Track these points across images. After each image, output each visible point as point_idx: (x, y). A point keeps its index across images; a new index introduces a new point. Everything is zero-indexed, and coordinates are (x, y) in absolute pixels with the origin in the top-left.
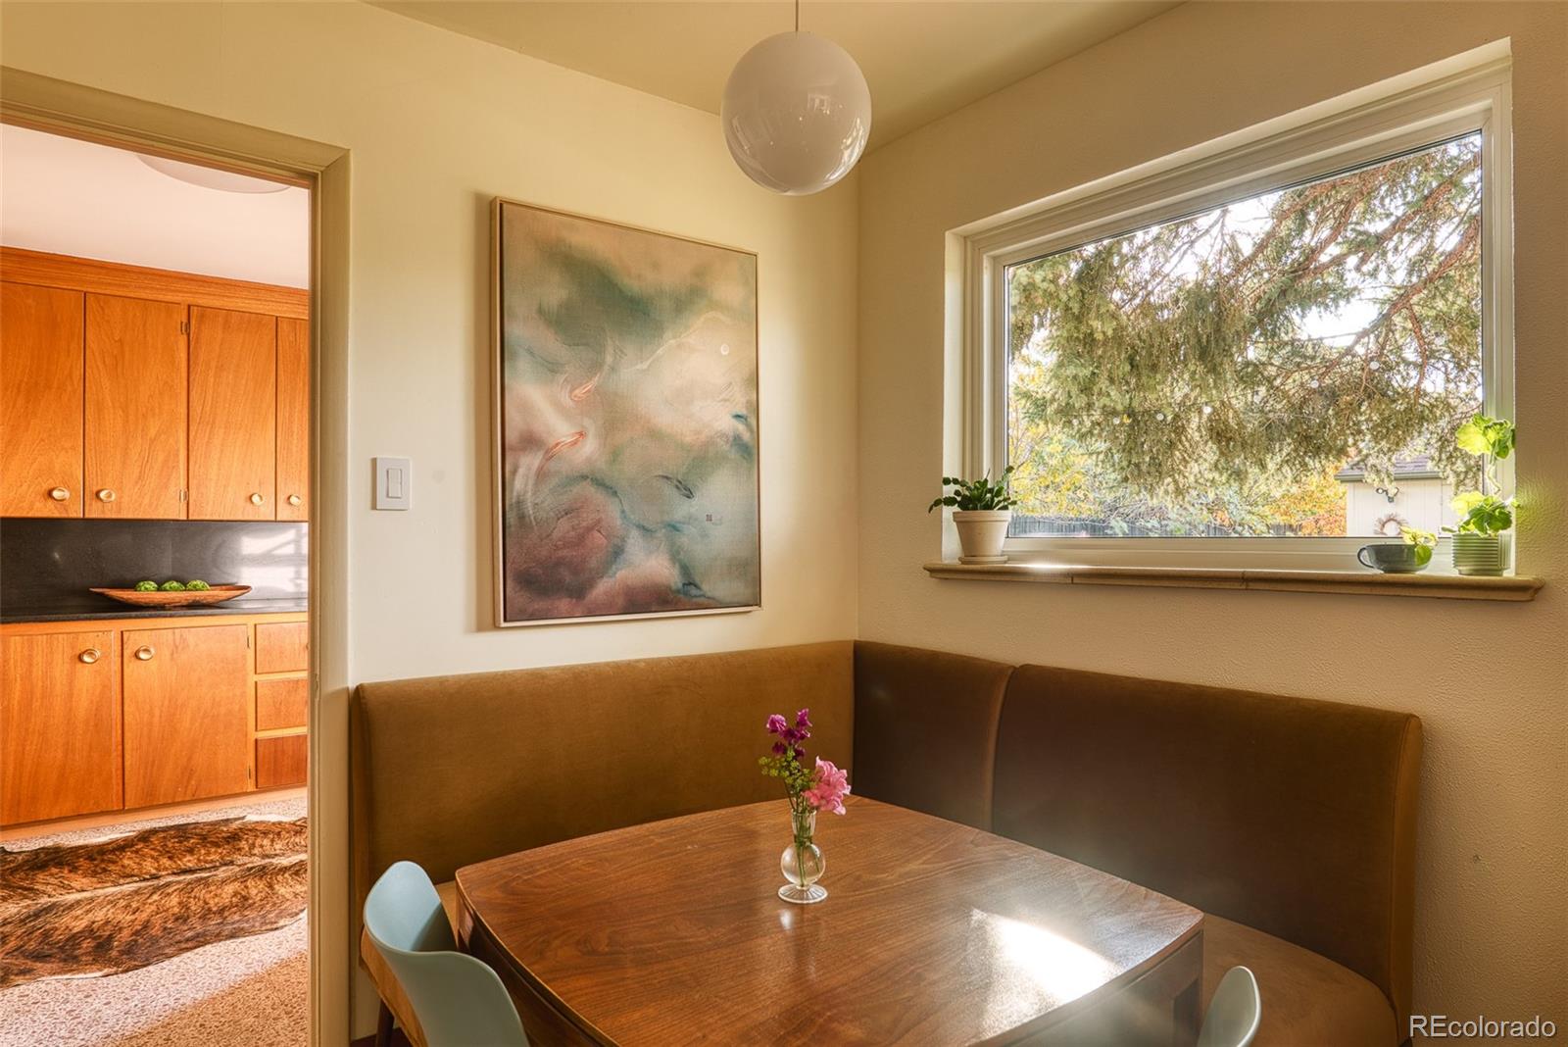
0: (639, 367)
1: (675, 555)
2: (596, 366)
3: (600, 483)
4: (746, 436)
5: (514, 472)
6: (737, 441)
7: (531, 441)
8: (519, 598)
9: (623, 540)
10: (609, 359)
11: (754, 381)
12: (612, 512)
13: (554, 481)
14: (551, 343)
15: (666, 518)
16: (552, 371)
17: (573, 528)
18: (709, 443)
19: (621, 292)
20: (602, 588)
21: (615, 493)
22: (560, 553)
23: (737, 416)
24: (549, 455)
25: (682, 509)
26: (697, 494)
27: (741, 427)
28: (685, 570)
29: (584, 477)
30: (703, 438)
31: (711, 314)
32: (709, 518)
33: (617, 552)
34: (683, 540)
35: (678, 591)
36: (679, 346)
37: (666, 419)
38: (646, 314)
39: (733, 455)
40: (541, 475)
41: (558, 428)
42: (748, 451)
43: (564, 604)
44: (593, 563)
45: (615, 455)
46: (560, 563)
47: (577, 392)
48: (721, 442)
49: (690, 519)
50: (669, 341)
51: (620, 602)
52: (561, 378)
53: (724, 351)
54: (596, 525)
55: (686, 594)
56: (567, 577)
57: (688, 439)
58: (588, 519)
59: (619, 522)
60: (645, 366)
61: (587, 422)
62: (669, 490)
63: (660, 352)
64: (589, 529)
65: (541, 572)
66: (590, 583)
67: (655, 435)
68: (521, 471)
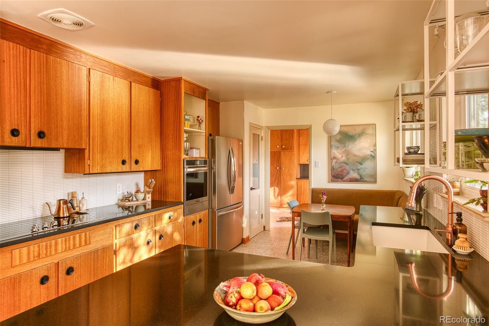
0: (352, 146)
1: (359, 174)
2: (345, 147)
3: (345, 163)
4: (373, 155)
5: (332, 162)
6: (371, 155)
7: (334, 158)
8: (333, 179)
9: (349, 171)
10: (347, 145)
11: (375, 145)
12: (348, 167)
13: (338, 163)
14: (338, 144)
15: (357, 168)
16: (338, 148)
17: (341, 169)
18: (366, 156)
19: (349, 135)
20: (345, 178)
21: (348, 165)
22: (339, 173)
23: (371, 152)
24: (337, 160)
25: (360, 167)
26: (363, 165)
27: (372, 153)
28: (361, 176)
29: (343, 162)
30: (364, 155)
31: (366, 136)
32: (365, 168)
33: (348, 173)
34: (360, 172)
35: (359, 179)
36: (360, 142)
37: (357, 153)
38: (353, 138)
39: (370, 158)
40: (336, 162)
41: (339, 156)
42: (374, 157)
43: (340, 180)
44: (344, 175)
45: (348, 159)
46: (339, 174)
47: (342, 151)
48: (368, 156)
49: (361, 168)
50: (358, 141)
51: (349, 180)
52: (339, 149)
53: (369, 141)
54: (345, 169)
55: (361, 180)
56: (340, 176)
57: (361, 156)
58: (343, 168)
59: (348, 169)
60: (353, 145)
61: (343, 155)
62: (358, 164)
63: (356, 143)
64: (344, 170)
65: (336, 175)
66: (344, 177)
67: (355, 156)
68: (333, 162)
